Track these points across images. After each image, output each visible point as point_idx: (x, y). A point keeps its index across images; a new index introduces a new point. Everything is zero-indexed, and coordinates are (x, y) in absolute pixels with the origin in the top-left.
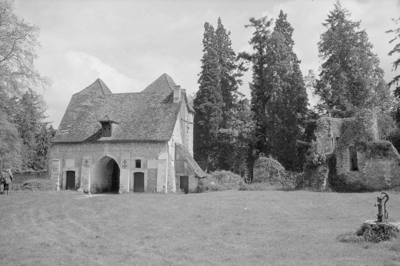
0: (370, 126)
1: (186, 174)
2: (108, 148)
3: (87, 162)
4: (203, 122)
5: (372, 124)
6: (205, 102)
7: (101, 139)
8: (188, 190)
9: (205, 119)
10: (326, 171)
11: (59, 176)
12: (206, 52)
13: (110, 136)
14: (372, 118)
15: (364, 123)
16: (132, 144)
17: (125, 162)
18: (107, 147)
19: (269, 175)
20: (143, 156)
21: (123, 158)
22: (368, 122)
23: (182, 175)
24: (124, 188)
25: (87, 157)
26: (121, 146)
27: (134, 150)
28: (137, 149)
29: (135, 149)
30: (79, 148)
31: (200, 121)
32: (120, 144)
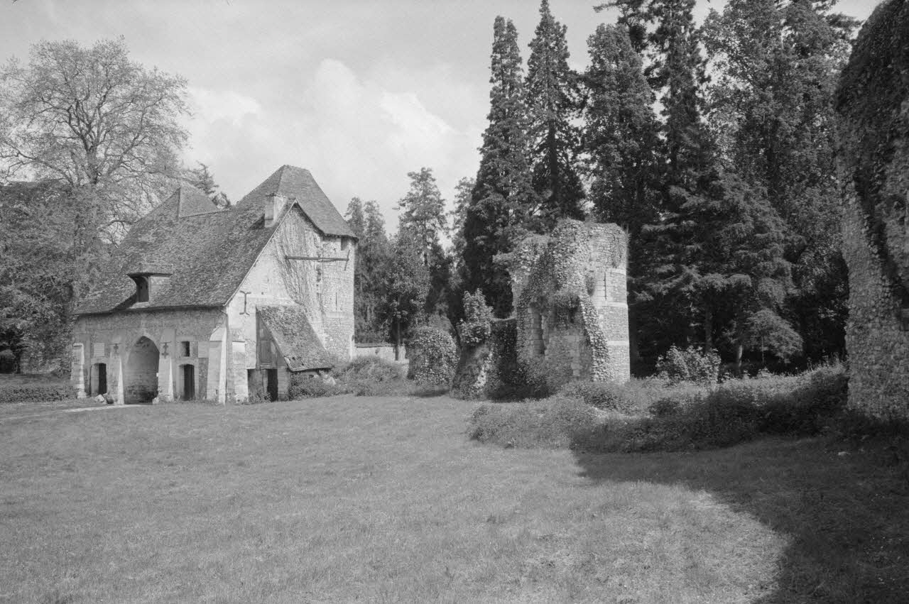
0: (567, 257)
1: (274, 366)
2: (145, 322)
3: (116, 347)
4: (483, 240)
5: (572, 252)
6: (488, 196)
7: (133, 307)
8: (277, 395)
9: (487, 233)
10: (487, 355)
11: (82, 373)
12: (497, 84)
13: (146, 299)
14: (575, 240)
15: (554, 252)
16: (178, 314)
17: (166, 347)
18: (143, 320)
19: (428, 364)
20: (192, 334)
21: (162, 340)
22: (563, 250)
23: (268, 367)
24: (164, 394)
25: (117, 340)
26: (162, 318)
27: (180, 323)
28: (185, 322)
29: (182, 322)
30: (109, 323)
31: (478, 238)
32: (161, 314)
